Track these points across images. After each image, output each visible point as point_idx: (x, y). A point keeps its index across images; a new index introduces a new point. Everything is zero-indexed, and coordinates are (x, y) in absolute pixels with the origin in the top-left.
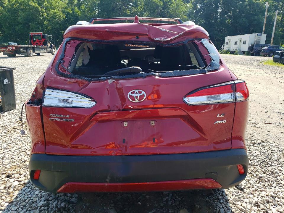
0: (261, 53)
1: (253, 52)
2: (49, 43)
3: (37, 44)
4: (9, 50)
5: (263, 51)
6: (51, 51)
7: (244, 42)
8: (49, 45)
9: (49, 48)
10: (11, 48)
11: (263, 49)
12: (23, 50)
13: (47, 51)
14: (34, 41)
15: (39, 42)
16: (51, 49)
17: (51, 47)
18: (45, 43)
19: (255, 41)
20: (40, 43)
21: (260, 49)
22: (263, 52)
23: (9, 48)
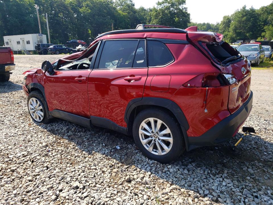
0: (49, 52)
1: (41, 51)
5: (50, 49)
7: (27, 42)
11: (50, 48)
19: (38, 41)
21: (46, 48)
22: (50, 51)
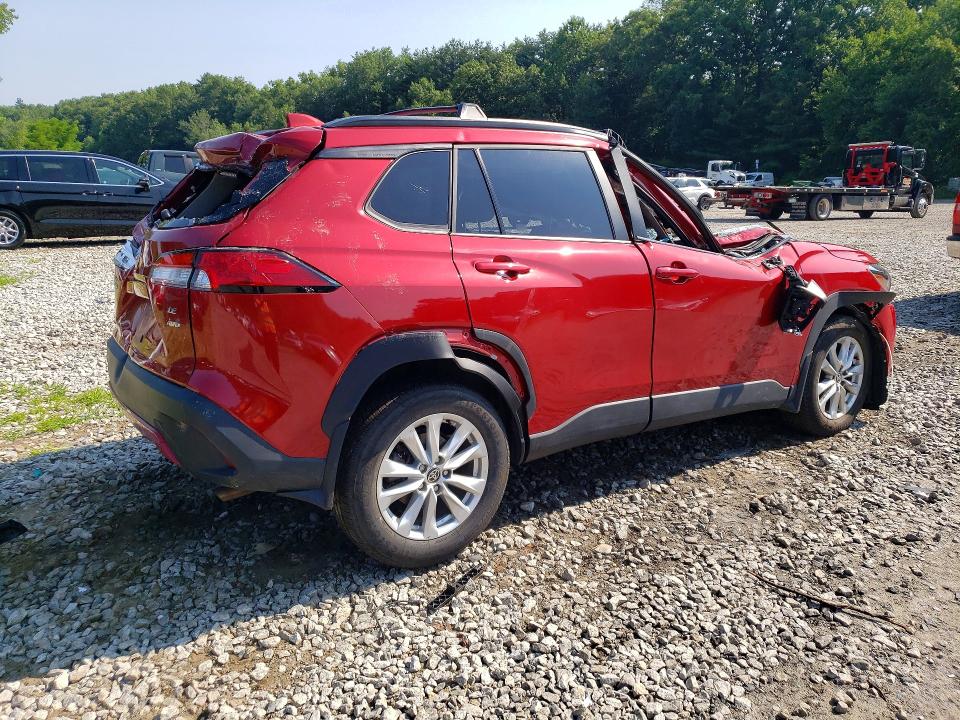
2: (909, 175)
3: (863, 182)
4: (755, 200)
6: (909, 204)
8: (907, 182)
9: (907, 193)
10: (760, 195)
12: (798, 200)
13: (891, 205)
14: (858, 171)
15: (873, 174)
16: (914, 197)
17: (915, 191)
18: (893, 178)
20: (874, 179)
23: (756, 195)
